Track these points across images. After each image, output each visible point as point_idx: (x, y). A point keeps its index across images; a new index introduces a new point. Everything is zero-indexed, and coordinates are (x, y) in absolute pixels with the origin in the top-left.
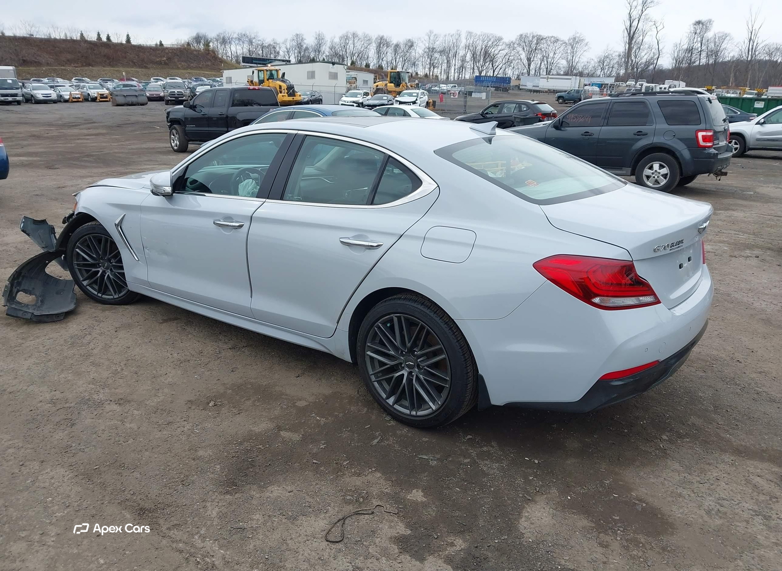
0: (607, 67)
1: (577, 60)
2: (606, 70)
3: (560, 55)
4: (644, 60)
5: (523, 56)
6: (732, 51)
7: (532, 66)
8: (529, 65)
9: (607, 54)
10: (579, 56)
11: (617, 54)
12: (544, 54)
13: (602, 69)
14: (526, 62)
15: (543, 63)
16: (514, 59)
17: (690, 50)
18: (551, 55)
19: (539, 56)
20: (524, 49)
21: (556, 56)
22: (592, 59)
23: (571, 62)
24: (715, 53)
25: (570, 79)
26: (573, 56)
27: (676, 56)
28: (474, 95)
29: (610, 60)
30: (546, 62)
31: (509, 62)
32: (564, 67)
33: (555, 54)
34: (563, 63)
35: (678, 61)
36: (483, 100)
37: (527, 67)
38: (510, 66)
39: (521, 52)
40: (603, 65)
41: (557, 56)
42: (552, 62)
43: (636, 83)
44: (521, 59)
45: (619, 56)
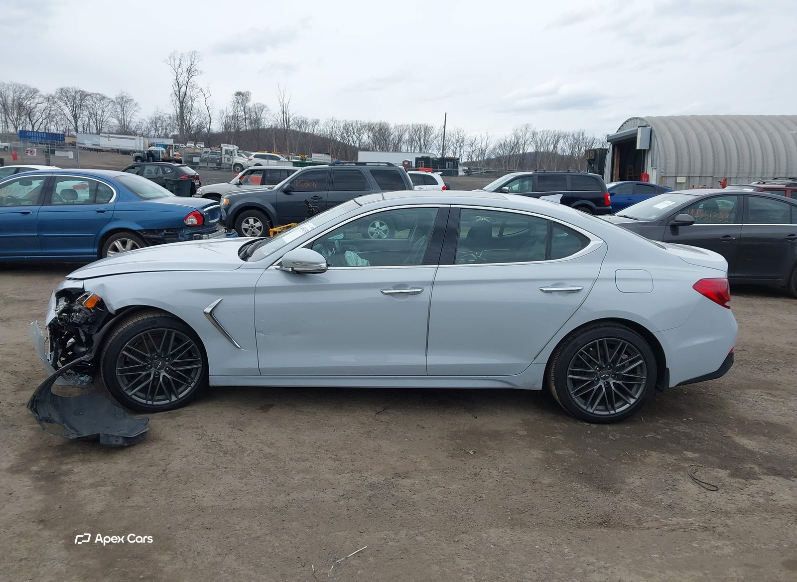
0: (160, 128)
1: (129, 119)
2: (160, 131)
3: (109, 113)
4: (195, 124)
5: (67, 111)
6: (270, 119)
7: (79, 123)
8: (76, 122)
9: (158, 116)
10: (130, 115)
11: (168, 116)
12: (91, 111)
13: (156, 130)
14: (71, 118)
15: (91, 121)
16: (56, 114)
17: (235, 117)
18: (100, 112)
19: (86, 113)
20: (66, 104)
21: (105, 114)
22: (144, 120)
23: (123, 121)
24: (257, 121)
25: (134, 139)
26: (124, 115)
27: (224, 121)
28: (57, 153)
29: (163, 122)
30: (94, 120)
31: (50, 117)
32: (115, 126)
33: (103, 111)
34: (115, 122)
35: (227, 126)
36: (70, 159)
37: (74, 123)
38: (52, 121)
39: (64, 107)
40: (156, 126)
41: (107, 114)
42: (101, 120)
43: (195, 145)
44: (64, 115)
45: (170, 118)
